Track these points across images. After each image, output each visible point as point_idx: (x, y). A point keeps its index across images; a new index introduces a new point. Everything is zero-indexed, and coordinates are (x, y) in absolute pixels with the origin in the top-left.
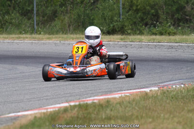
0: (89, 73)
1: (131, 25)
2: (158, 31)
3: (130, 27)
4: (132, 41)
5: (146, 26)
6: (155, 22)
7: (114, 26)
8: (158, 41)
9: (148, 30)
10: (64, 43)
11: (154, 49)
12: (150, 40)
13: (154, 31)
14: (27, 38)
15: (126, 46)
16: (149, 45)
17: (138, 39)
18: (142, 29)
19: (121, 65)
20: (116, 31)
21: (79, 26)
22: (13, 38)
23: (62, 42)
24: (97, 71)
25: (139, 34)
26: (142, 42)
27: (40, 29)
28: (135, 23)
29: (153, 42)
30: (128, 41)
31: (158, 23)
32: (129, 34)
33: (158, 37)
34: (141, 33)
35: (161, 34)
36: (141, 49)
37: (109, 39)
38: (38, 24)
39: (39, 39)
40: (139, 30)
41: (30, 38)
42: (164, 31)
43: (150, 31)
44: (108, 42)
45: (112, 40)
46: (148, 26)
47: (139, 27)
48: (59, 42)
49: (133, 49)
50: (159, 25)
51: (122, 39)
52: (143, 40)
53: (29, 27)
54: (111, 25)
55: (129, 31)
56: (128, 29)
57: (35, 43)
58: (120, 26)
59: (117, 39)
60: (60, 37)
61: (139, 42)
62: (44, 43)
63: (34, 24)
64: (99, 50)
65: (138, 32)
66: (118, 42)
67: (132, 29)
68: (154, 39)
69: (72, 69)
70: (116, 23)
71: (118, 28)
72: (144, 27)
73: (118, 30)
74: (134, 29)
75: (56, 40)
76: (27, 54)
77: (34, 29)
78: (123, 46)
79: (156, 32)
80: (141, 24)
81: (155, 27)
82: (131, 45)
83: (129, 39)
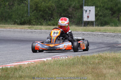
1: (35, 19)
2: (52, 23)
3: (35, 20)
4: (36, 29)
5: (44, 20)
6: (50, 18)
7: (24, 20)
9: (45, 23)
12: (47, 29)
13: (49, 23)
15: (32, 32)
16: (46, 32)
17: (40, 28)
18: (42, 22)
20: (26, 23)
21: (2, 19)
26: (42, 30)
28: (37, 18)
29: (49, 30)
30: (33, 29)
31: (52, 18)
32: (34, 25)
34: (41, 24)
36: (41, 34)
37: (21, 28)
40: (40, 22)
42: (55, 24)
43: (47, 23)
44: (21, 29)
45: (23, 28)
46: (46, 20)
47: (40, 21)
49: (36, 34)
51: (29, 28)
52: (42, 28)
54: (23, 19)
55: (34, 23)
56: (33, 22)
58: (28, 20)
59: (26, 28)
61: (40, 30)
65: (39, 24)
66: (27, 29)
67: (35, 22)
68: (49, 28)
70: (26, 18)
71: (27, 21)
72: (43, 20)
73: (27, 22)
74: (37, 22)
78: (30, 32)
79: (51, 24)
80: (41, 19)
81: (50, 21)
82: (35, 32)
83: (34, 28)
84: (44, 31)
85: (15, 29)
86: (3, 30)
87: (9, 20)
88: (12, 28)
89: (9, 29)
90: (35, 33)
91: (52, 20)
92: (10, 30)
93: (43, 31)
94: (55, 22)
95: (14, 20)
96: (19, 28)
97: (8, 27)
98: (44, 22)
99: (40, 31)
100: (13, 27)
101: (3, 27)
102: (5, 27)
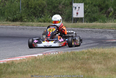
1: (27, 16)
3: (26, 17)
4: (27, 26)
6: (41, 15)
7: (16, 17)
8: (42, 26)
9: (37, 19)
11: (41, 31)
12: (38, 25)
13: (40, 20)
15: (23, 29)
18: (33, 18)
25: (31, 21)
26: (33, 26)
28: (29, 15)
29: (40, 27)
31: (43, 15)
32: (25, 22)
33: (43, 23)
34: (33, 21)
35: (44, 22)
36: (32, 31)
37: (13, 25)
40: (32, 19)
43: (38, 20)
44: (13, 26)
45: (15, 25)
46: (37, 17)
47: (31, 18)
50: (43, 16)
51: (21, 24)
52: (33, 25)
55: (25, 20)
58: (20, 17)
59: (18, 24)
61: (32, 26)
65: (31, 20)
66: (19, 26)
67: (27, 19)
68: (40, 25)
70: (18, 15)
72: (34, 17)
73: (18, 19)
78: (22, 29)
81: (41, 17)
82: (27, 28)
83: (25, 24)
84: (36, 28)
85: (7, 26)
88: (4, 25)
89: (2, 25)
90: (27, 30)
91: (43, 17)
92: (2, 27)
94: (45, 19)
96: (11, 25)
98: (35, 18)
100: (6, 24)
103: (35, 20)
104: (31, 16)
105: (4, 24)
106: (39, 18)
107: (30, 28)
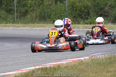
0: (60, 48)
1: (73, 18)
2: (89, 21)
5: (82, 18)
6: (87, 16)
8: (88, 28)
10: (33, 29)
12: (84, 27)
14: (10, 26)
16: (84, 30)
17: (77, 27)
19: (78, 43)
22: (2, 26)
23: (31, 28)
24: (64, 46)
25: (77, 24)
27: (18, 21)
29: (86, 29)
31: (89, 17)
33: (89, 25)
34: (79, 23)
35: (91, 24)
36: (79, 33)
38: (17, 18)
39: (18, 27)
41: (12, 26)
42: (92, 22)
43: (84, 22)
46: (83, 19)
47: (78, 20)
48: (29, 28)
53: (11, 19)
57: (15, 29)
60: (30, 26)
61: (78, 28)
62: (21, 29)
63: (14, 18)
64: (64, 34)
65: (77, 22)
67: (73, 21)
68: (86, 27)
69: (49, 45)
72: (80, 19)
74: (75, 21)
75: (28, 27)
76: (11, 36)
77: (15, 20)
79: (88, 23)
80: (79, 18)
81: (87, 19)
84: (82, 30)
86: (42, 29)
87: (48, 20)
89: (48, 28)
91: (89, 19)
93: (80, 29)
94: (91, 21)
95: (53, 19)
97: (47, 26)
98: (81, 20)
99: (77, 30)
100: (52, 26)
101: (43, 26)
102: (44, 26)
103: (81, 22)
104: (77, 17)
105: (51, 26)
106: (85, 20)
107: (76, 30)
